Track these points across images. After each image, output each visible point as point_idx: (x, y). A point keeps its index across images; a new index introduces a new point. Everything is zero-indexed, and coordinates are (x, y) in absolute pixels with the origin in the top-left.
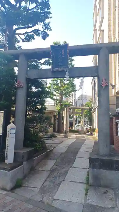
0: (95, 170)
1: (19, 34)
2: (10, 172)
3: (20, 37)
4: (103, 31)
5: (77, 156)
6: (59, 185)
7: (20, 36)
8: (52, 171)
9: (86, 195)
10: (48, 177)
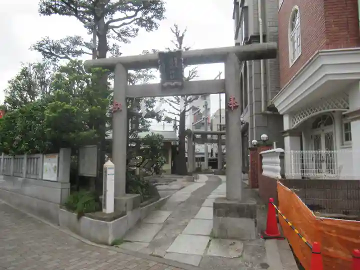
0: (221, 218)
1: (113, 27)
2: (111, 222)
3: (115, 31)
4: (247, 7)
5: (203, 204)
6: (174, 238)
7: (114, 29)
8: (167, 223)
9: (208, 247)
10: (161, 230)
